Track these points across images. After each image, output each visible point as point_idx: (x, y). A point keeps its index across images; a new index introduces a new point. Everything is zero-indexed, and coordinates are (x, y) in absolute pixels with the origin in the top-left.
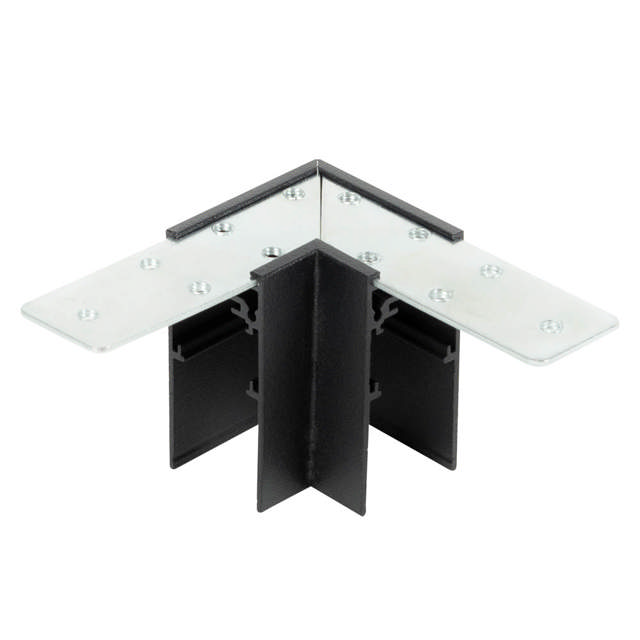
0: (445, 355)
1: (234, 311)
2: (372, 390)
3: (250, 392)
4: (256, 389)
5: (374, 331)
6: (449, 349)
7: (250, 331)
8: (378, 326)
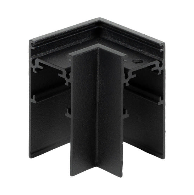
0: (159, 101)
1: (60, 75)
2: (124, 113)
3: (67, 115)
4: (70, 112)
5: (125, 84)
6: (160, 98)
7: (67, 84)
8: (126, 81)
